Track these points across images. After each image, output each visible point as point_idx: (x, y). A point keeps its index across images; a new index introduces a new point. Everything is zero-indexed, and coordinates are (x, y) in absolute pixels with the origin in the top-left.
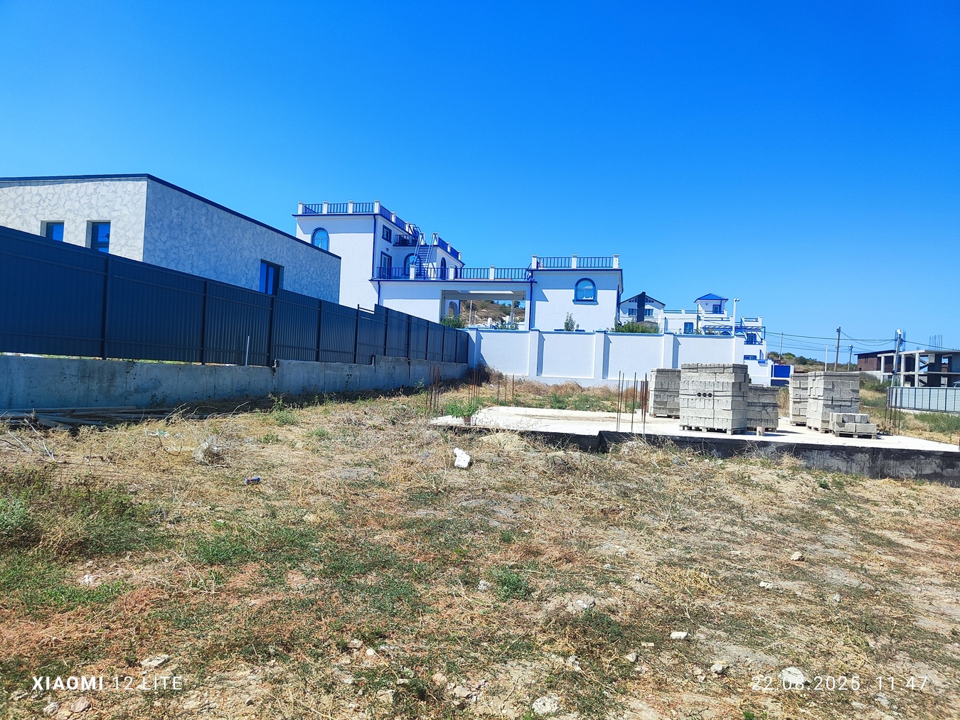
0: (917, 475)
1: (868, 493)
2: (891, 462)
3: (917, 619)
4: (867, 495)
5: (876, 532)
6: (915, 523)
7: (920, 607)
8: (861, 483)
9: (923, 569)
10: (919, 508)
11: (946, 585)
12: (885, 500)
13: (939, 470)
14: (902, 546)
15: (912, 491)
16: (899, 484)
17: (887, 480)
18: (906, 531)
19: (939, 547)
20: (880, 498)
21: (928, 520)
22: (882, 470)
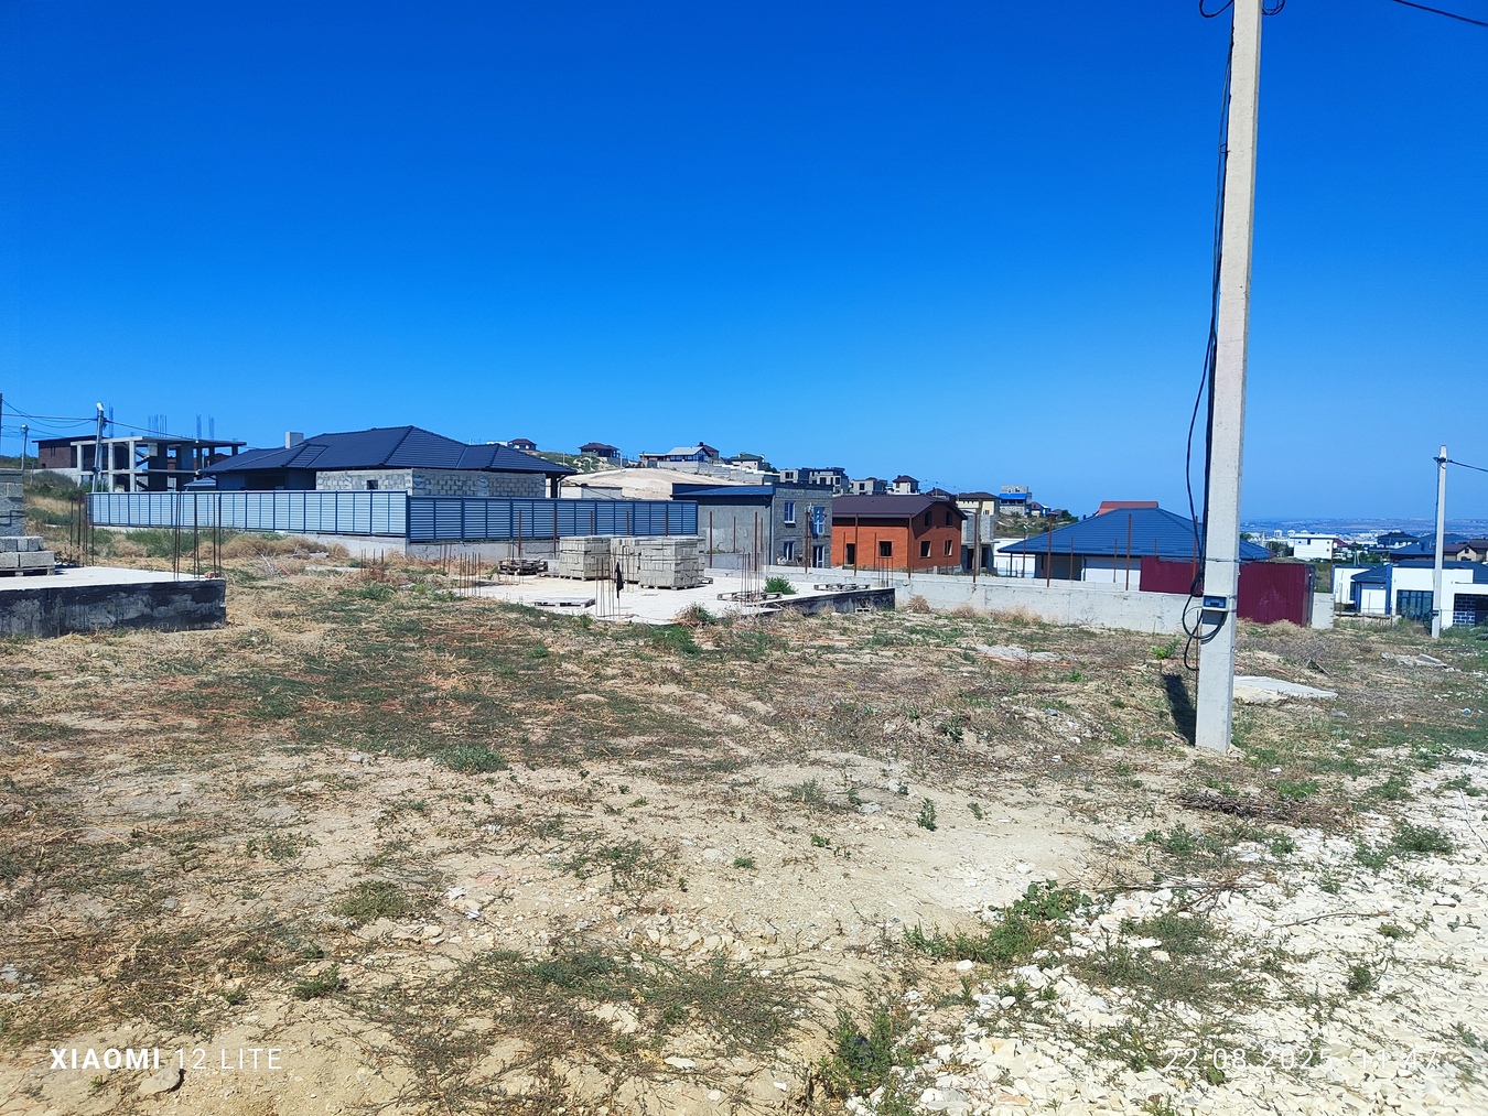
0: (116, 622)
1: (37, 661)
2: (77, 609)
3: (84, 833)
4: (36, 665)
5: (43, 720)
6: (108, 694)
7: (94, 814)
8: (24, 647)
9: (111, 757)
10: (117, 670)
11: (138, 772)
12: (65, 667)
13: (147, 611)
14: (84, 732)
15: (107, 648)
16: (89, 640)
17: (69, 636)
18: (92, 708)
19: (139, 721)
20: (57, 665)
21: (126, 686)
22: (62, 623)
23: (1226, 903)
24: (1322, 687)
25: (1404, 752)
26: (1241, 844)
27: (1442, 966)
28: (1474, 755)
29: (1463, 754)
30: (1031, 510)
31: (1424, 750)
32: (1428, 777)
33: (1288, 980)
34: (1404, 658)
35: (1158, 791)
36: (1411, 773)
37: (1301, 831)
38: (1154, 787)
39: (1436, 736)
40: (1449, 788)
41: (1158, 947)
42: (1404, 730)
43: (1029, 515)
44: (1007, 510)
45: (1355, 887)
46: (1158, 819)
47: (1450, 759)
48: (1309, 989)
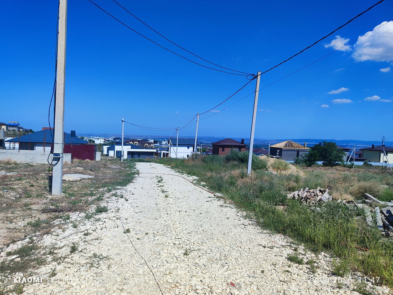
23: (45, 238)
24: (92, 175)
25: (105, 189)
26: (56, 220)
27: (96, 239)
28: (120, 187)
29: (118, 187)
30: (19, 129)
31: (110, 188)
32: (109, 194)
33: (54, 255)
34: (113, 167)
35: (36, 210)
36: (105, 194)
37: (74, 213)
38: (36, 208)
39: (113, 184)
40: (112, 196)
41: (17, 257)
42: (107, 183)
43: (19, 130)
44: (11, 129)
45: (82, 225)
46: (33, 218)
47: (115, 189)
48: (60, 256)
